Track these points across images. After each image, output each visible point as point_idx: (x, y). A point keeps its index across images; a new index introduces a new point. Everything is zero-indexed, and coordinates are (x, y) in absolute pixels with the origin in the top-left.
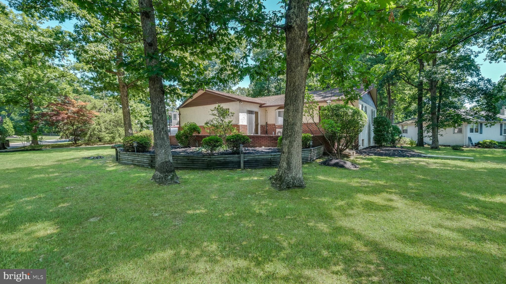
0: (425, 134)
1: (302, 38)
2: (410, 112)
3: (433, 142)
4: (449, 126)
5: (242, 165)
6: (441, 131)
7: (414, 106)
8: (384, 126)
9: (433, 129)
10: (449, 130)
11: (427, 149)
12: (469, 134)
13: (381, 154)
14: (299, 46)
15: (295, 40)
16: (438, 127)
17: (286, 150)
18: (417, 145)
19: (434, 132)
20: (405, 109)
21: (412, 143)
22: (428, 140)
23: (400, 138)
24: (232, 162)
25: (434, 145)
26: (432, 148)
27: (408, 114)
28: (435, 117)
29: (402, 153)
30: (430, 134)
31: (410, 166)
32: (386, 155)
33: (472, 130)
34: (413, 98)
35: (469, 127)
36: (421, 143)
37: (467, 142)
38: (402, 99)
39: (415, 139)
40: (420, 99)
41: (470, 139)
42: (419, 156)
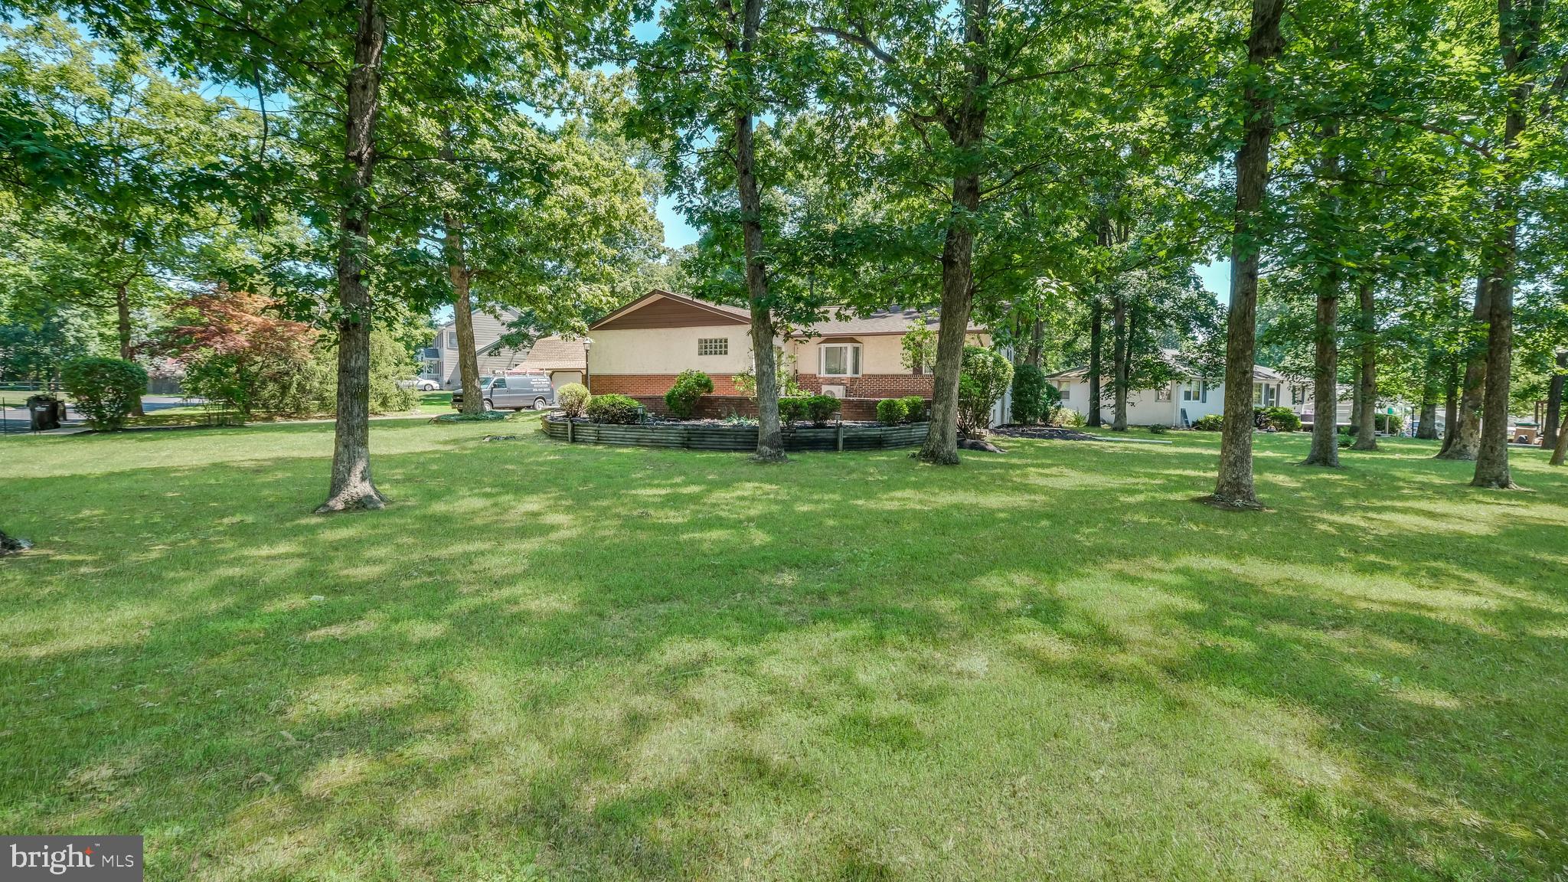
0: (1102, 402)
1: (965, 276)
2: (1075, 354)
3: (1117, 418)
4: (1146, 385)
5: (841, 445)
6: (1133, 395)
7: (1085, 342)
8: (1031, 383)
9: (1118, 391)
10: (1148, 394)
11: (1105, 432)
12: (1183, 404)
13: (1033, 436)
14: (962, 286)
15: (957, 278)
16: (1127, 386)
17: (939, 416)
18: (1088, 425)
19: (1118, 398)
20: (1068, 345)
21: (1078, 421)
22: (1107, 414)
23: (1059, 408)
24: (825, 440)
25: (1118, 424)
26: (1115, 429)
27: (1072, 357)
28: (1122, 367)
29: (1064, 435)
30: (1113, 402)
31: (1080, 450)
32: (1040, 436)
33: (1188, 395)
34: (1083, 324)
35: (1184, 387)
36: (1095, 421)
37: (1177, 419)
38: (1061, 323)
39: (1085, 411)
40: (1096, 329)
41: (1184, 412)
42: (1090, 439)
